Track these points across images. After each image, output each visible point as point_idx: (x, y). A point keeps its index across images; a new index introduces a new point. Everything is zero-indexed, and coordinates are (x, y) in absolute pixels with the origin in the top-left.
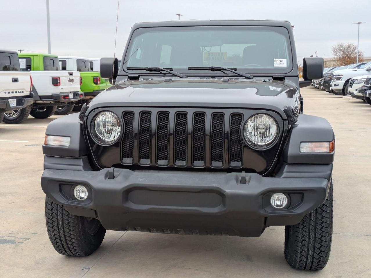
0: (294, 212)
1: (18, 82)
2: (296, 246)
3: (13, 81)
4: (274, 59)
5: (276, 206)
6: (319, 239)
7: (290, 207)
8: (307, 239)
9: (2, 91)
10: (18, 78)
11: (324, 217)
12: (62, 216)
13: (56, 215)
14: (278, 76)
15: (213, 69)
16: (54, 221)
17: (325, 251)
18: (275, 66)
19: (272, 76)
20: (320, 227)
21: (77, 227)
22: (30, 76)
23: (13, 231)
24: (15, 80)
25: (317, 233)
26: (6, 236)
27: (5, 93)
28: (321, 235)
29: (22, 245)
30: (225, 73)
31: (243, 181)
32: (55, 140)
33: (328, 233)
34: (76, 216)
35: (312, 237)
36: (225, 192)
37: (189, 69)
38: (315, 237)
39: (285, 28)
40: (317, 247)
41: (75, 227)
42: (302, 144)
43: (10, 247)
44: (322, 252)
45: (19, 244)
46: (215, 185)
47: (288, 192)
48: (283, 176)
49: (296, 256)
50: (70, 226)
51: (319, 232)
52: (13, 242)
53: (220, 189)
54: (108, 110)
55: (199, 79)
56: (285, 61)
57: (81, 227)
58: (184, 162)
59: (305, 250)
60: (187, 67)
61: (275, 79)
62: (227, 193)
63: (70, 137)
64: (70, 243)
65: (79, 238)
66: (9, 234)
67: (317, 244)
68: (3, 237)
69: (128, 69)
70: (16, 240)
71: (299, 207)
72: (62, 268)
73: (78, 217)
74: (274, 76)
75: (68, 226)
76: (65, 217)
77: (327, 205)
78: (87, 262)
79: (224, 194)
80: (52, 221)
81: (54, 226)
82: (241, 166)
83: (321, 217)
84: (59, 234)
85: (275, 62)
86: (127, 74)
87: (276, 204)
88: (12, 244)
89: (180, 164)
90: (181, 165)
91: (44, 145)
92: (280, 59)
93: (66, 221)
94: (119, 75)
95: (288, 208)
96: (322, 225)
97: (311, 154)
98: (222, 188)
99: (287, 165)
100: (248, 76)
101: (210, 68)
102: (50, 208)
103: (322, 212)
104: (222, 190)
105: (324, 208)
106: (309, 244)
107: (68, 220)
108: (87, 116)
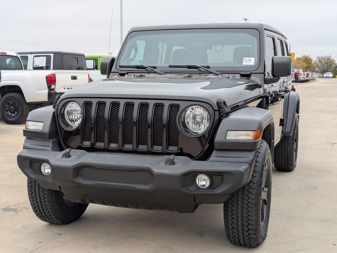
0: (214, 191)
1: (77, 79)
2: (228, 223)
3: (72, 79)
4: (244, 58)
5: (200, 185)
6: (246, 218)
7: (212, 187)
8: (235, 217)
9: (62, 87)
10: (76, 76)
11: (250, 198)
12: (39, 188)
13: (34, 188)
14: (244, 73)
15: (189, 67)
16: (33, 193)
17: (252, 229)
18: (243, 64)
19: (240, 73)
20: (246, 207)
21: (51, 198)
22: (88, 74)
23: (20, 202)
24: (74, 78)
25: (244, 212)
26: (12, 205)
27: (65, 89)
28: (248, 214)
29: (21, 213)
30: (200, 71)
31: (172, 163)
32: (33, 125)
33: (254, 213)
34: (49, 190)
35: (240, 216)
36: (153, 171)
37: (169, 67)
38: (242, 216)
39: (257, 30)
40: (245, 225)
41: (49, 198)
42: (228, 132)
43: (10, 214)
44: (250, 230)
45: (20, 212)
46: (147, 166)
47: (210, 174)
48: (210, 160)
49: (229, 232)
50: (45, 197)
51: (246, 211)
52: (15, 210)
53: (150, 168)
54: (74, 100)
55: (174, 76)
56: (253, 59)
57: (54, 199)
58: (131, 145)
59: (235, 227)
60: (168, 65)
61: (242, 76)
62: (155, 173)
63: (43, 122)
64: (47, 212)
65: (54, 208)
66: (16, 204)
67: (245, 222)
68: (10, 206)
69: (120, 67)
70: (19, 208)
71: (219, 188)
72: (40, 233)
73: (51, 190)
74: (241, 73)
75: (44, 197)
76: (41, 190)
77: (253, 188)
78: (63, 229)
79: (153, 173)
80: (31, 193)
81: (33, 196)
82: (177, 151)
83: (247, 198)
84: (37, 204)
85: (244, 61)
86: (118, 71)
87: (200, 184)
88: (14, 212)
89: (127, 147)
90: (129, 148)
91: (25, 129)
92: (249, 58)
93: (42, 193)
94: (112, 72)
95: (210, 188)
96: (248, 205)
97: (236, 141)
98: (151, 168)
99: (215, 151)
100: (217, 73)
101: (187, 66)
102: (30, 181)
103: (248, 194)
104: (151, 169)
105: (250, 190)
106: (237, 221)
107: (44, 192)
108: (58, 105)
